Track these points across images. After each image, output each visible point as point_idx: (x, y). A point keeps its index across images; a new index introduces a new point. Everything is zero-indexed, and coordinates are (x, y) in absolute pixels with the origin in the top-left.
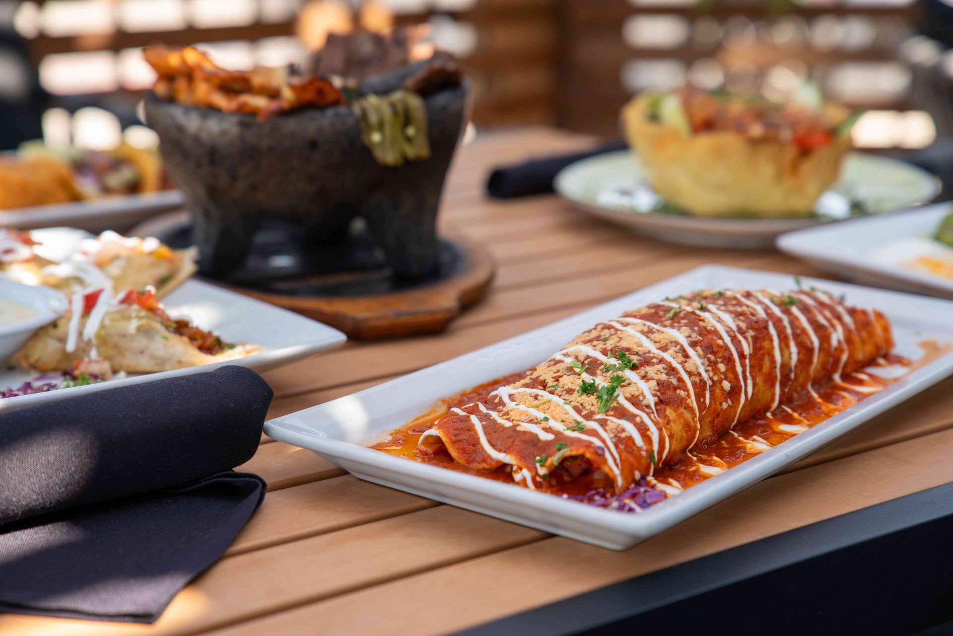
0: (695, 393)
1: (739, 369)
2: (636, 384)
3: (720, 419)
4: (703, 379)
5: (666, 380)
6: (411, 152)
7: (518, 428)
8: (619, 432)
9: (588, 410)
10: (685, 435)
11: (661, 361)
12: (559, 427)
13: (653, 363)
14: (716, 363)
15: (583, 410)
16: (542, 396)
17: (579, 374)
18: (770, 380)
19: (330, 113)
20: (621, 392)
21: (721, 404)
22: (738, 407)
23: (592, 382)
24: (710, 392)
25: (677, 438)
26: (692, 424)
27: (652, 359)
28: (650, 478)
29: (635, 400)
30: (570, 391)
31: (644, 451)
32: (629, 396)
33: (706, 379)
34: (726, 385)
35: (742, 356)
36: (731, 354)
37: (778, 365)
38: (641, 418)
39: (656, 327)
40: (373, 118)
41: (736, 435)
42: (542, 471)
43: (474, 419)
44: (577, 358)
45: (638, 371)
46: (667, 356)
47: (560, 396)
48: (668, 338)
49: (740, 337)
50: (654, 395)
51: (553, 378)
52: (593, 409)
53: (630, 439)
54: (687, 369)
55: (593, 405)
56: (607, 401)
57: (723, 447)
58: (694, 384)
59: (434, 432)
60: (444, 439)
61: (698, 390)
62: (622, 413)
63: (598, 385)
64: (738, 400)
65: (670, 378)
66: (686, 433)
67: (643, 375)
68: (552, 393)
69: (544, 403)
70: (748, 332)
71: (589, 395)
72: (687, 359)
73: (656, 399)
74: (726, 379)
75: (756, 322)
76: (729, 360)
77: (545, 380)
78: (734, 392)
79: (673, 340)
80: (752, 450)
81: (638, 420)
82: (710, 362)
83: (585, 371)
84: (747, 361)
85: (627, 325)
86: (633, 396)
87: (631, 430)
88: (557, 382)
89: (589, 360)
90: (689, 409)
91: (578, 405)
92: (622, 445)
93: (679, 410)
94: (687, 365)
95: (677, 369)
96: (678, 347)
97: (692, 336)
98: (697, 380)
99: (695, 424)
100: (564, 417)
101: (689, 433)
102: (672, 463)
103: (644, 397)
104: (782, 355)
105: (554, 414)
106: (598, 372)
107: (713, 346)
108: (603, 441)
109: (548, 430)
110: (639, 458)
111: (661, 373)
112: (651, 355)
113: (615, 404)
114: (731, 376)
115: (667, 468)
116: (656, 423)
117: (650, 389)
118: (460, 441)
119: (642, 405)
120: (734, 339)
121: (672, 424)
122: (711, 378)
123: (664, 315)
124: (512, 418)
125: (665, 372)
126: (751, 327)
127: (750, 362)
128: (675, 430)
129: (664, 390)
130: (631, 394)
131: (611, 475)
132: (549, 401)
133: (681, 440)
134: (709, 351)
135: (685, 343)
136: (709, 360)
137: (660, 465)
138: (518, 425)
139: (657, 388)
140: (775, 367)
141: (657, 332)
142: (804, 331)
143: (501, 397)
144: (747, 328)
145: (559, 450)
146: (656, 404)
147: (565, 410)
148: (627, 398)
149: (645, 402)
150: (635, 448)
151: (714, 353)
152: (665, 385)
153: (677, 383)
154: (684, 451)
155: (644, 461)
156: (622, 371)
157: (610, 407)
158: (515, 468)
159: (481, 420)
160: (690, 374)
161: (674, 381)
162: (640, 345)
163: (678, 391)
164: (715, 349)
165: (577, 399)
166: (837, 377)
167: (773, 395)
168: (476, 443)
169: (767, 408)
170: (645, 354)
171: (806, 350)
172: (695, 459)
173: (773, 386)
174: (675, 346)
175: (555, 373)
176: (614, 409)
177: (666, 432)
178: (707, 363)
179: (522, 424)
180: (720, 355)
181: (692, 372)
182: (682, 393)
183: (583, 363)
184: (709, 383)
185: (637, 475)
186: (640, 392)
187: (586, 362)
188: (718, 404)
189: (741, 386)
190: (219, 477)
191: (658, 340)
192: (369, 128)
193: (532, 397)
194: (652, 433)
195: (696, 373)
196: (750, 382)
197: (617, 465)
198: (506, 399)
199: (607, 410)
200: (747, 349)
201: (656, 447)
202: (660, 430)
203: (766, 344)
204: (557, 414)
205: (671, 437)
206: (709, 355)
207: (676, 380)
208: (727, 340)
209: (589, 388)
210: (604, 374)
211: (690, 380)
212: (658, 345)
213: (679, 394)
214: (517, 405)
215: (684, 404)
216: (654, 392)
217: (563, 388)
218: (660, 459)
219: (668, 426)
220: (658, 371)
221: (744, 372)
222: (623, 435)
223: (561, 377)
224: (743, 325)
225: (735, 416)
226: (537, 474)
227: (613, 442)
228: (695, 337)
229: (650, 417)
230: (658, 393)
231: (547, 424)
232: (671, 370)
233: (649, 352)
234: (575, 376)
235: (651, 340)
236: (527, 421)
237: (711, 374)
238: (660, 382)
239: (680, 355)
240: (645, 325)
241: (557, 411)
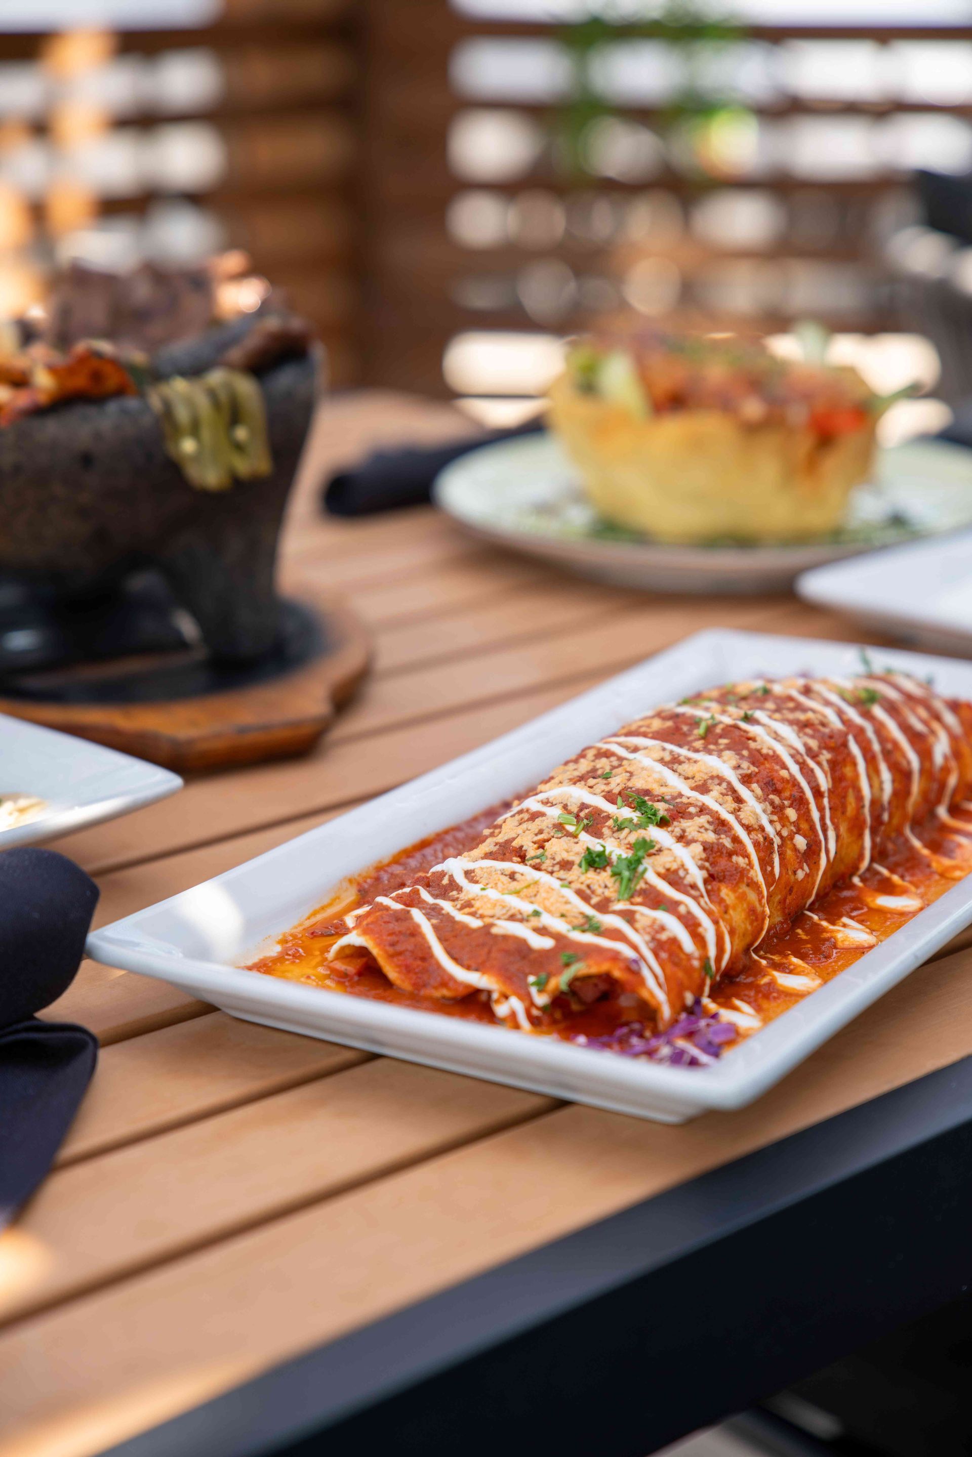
0: (760, 859)
1: (815, 815)
2: (670, 850)
3: (793, 896)
4: (768, 835)
5: (715, 841)
6: (244, 466)
7: (494, 930)
8: (657, 932)
9: (599, 896)
10: (749, 927)
11: (703, 810)
12: (560, 926)
13: (690, 813)
14: (782, 808)
15: (593, 896)
16: (522, 875)
17: (575, 836)
18: (857, 827)
19: (112, 407)
20: (648, 864)
21: (795, 873)
22: (817, 874)
23: (601, 849)
24: (780, 855)
25: (739, 934)
26: (759, 909)
27: (688, 808)
28: (706, 1001)
29: (673, 877)
30: (566, 865)
31: (695, 959)
32: (662, 871)
33: (772, 836)
34: (801, 842)
35: (818, 794)
36: (802, 791)
37: (867, 802)
38: (686, 906)
39: (683, 752)
40: (182, 415)
41: (815, 917)
42: (541, 1000)
43: (417, 915)
44: (565, 807)
45: (670, 829)
46: (709, 800)
47: (552, 873)
48: (705, 771)
49: (811, 764)
50: (701, 868)
51: (535, 843)
52: (607, 893)
53: (674, 942)
54: (744, 821)
55: (606, 887)
56: (630, 880)
57: (801, 939)
58: (756, 844)
59: (355, 939)
60: (375, 951)
61: (762, 854)
62: (656, 900)
63: (611, 853)
64: (817, 863)
65: (720, 838)
66: (751, 923)
67: (678, 834)
68: (537, 868)
69: (528, 886)
70: (822, 754)
71: (598, 871)
72: (741, 805)
73: (704, 874)
74: (798, 833)
75: (831, 737)
76: (800, 802)
77: (522, 847)
78: (812, 853)
79: (715, 774)
80: (847, 943)
81: (682, 909)
82: (774, 807)
83: (583, 829)
84: (826, 801)
85: (635, 750)
86: (668, 870)
87: (676, 928)
88: (541, 850)
89: (587, 811)
90: (753, 885)
91: (584, 887)
92: (665, 951)
93: (739, 888)
94: (742, 815)
95: (728, 823)
96: (724, 785)
97: (742, 766)
98: (761, 838)
99: (762, 909)
100: (565, 908)
101: (755, 924)
102: (734, 973)
103: (686, 870)
104: (871, 786)
105: (547, 903)
106: (606, 831)
107: (775, 781)
108: (635, 948)
109: (542, 931)
110: (689, 970)
111: (706, 830)
112: (684, 800)
113: (642, 885)
114: (804, 826)
115: (726, 981)
116: (709, 913)
117: (693, 858)
118: (400, 954)
119: (685, 886)
120: (803, 766)
121: (731, 912)
122: (779, 834)
123: (691, 731)
124: (480, 912)
125: (711, 828)
126: (825, 746)
127: (829, 802)
128: (736, 922)
129: (714, 858)
130: (664, 867)
131: (653, 1002)
132: (536, 883)
133: (744, 935)
134: (771, 789)
135: (733, 778)
136: (772, 803)
137: (718, 978)
138: (492, 925)
139: (704, 856)
140: (863, 807)
141: (687, 761)
142: (896, 744)
143: (451, 877)
144: (820, 748)
145: (567, 965)
146: (706, 882)
147: (563, 897)
148: (659, 875)
149: (688, 880)
150: (682, 956)
151: (777, 792)
152: (715, 849)
153: (732, 844)
154: (747, 950)
155: (696, 975)
156: (645, 829)
157: (636, 891)
158: (495, 996)
159: (429, 916)
160: (748, 828)
161: (727, 842)
162: (664, 785)
163: (734, 858)
164: (779, 785)
165: (579, 877)
166: (942, 812)
167: (862, 848)
168: (426, 955)
169: (854, 869)
170: (674, 798)
171: (902, 775)
172: (764, 962)
173: (861, 836)
174: (719, 784)
175: (536, 835)
176: (642, 892)
177: (725, 927)
178: (770, 809)
179: (499, 922)
180: (787, 794)
181: (752, 826)
182: (741, 861)
183: (577, 816)
184: (777, 841)
185: (689, 998)
186: (679, 863)
187: (582, 814)
188: (790, 873)
189: (820, 842)
190: (17, 1031)
191: (690, 775)
192: (177, 432)
193: (506, 875)
194: (706, 930)
195: (756, 827)
196: (831, 834)
197: (660, 985)
198: (461, 880)
199: (630, 895)
200: (824, 783)
201: (712, 952)
202: (716, 923)
203: (848, 771)
204: (552, 904)
205: (732, 932)
206: (771, 796)
207: (729, 840)
208: (794, 769)
209: (597, 859)
210: (616, 835)
211: (751, 839)
212: (691, 783)
213: (737, 863)
214: (483, 889)
215: (745, 879)
216: (700, 863)
217: (554, 859)
218: (718, 968)
219: (727, 917)
220: (701, 827)
221: (822, 819)
222: (664, 937)
223: (548, 840)
224: (814, 744)
225: (813, 888)
226: (532, 1004)
227: (650, 949)
228: (747, 767)
229: (699, 904)
230: (707, 864)
231: (539, 921)
232: (721, 825)
233: (680, 795)
234: (569, 838)
235: (680, 775)
236: (506, 917)
237: (779, 827)
238: (707, 846)
239: (729, 798)
240: (664, 749)
241: (552, 900)
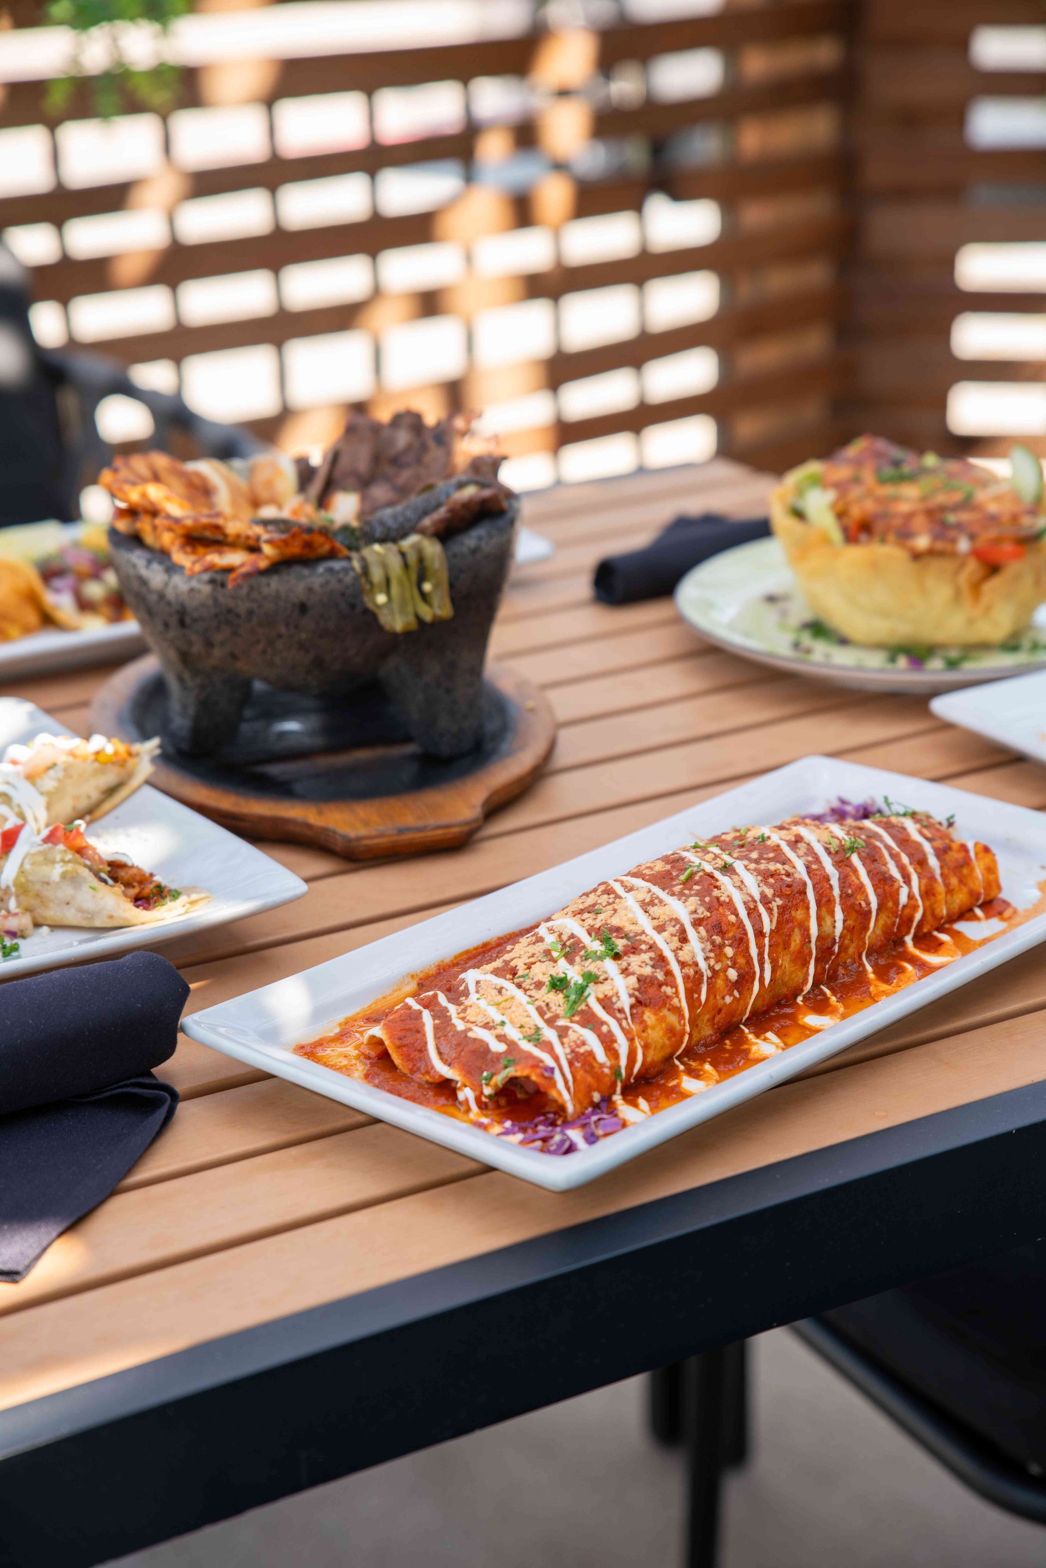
0: (686, 989)
1: (754, 951)
2: (612, 979)
3: (722, 1015)
4: (700, 970)
5: (650, 974)
6: (427, 613)
7: (470, 1034)
8: (578, 1046)
9: (553, 1012)
10: (667, 1042)
11: (652, 947)
12: (513, 1033)
13: (641, 950)
14: (721, 946)
15: (548, 1012)
16: (507, 990)
17: (555, 961)
18: (802, 959)
19: (321, 569)
20: (593, 990)
21: (723, 998)
22: (750, 998)
23: (564, 975)
24: (708, 985)
25: (655, 1048)
26: (678, 1027)
27: (641, 945)
28: (617, 1098)
29: (606, 1003)
30: (539, 985)
31: (607, 1067)
32: (601, 996)
33: (703, 970)
34: (733, 974)
35: (759, 934)
36: (746, 934)
37: (813, 939)
38: (608, 1026)
39: (663, 895)
40: (377, 575)
41: (746, 1031)
42: (488, 1091)
43: (427, 1016)
44: (560, 935)
45: (620, 962)
46: (659, 940)
47: (526, 990)
48: (668, 914)
49: (762, 909)
50: (631, 996)
51: (525, 964)
52: (558, 1012)
53: (591, 1054)
54: (680, 959)
55: (559, 1006)
56: (575, 1002)
57: (725, 1048)
58: (686, 978)
59: (377, 1031)
60: (387, 1043)
61: (690, 985)
62: (589, 1020)
63: (571, 978)
64: (751, 989)
65: (656, 972)
66: (670, 1039)
67: (624, 967)
68: (519, 986)
69: (506, 1001)
70: (775, 901)
71: (558, 992)
72: (684, 945)
73: (633, 1000)
74: (733, 967)
75: (789, 886)
76: (741, 942)
77: (516, 966)
78: (745, 979)
79: (674, 917)
80: (757, 1055)
81: (604, 1029)
82: (713, 946)
83: (564, 956)
84: (767, 940)
85: (630, 889)
86: (606, 996)
87: (594, 1044)
88: (528, 971)
89: (572, 940)
90: (677, 1011)
91: (543, 1005)
92: (578, 1062)
93: (661, 1012)
94: (680, 953)
95: (667, 959)
96: (678, 927)
97: (698, 911)
98: (691, 972)
99: (682, 1028)
100: (524, 1021)
101: (673, 1039)
102: (649, 1076)
103: (618, 997)
104: (820, 925)
105: (513, 1016)
106: (578, 959)
107: (723, 924)
108: (556, 1059)
109: (501, 1038)
110: (598, 1077)
111: (647, 964)
112: (643, 938)
113: (583, 1007)
114: (741, 961)
115: (643, 1082)
116: (626, 1032)
117: (627, 987)
118: (404, 1046)
119: (614, 1009)
120: (752, 912)
121: (649, 1031)
122: (711, 968)
123: (678, 876)
124: (468, 1018)
125: (651, 963)
126: (779, 894)
127: (770, 941)
128: (653, 1038)
129: (645, 988)
130: (604, 993)
131: (560, 1101)
132: (513, 998)
133: (662, 1047)
134: (716, 931)
135: (687, 921)
136: (713, 943)
137: (632, 1081)
138: (470, 1029)
139: (637, 986)
140: (810, 942)
141: (659, 905)
142: (861, 888)
143: (467, 984)
144: (774, 895)
145: (506, 1067)
146: (632, 1007)
147: (527, 1011)
148: (599, 1000)
149: (618, 1005)
150: (595, 1065)
151: (722, 933)
152: (648, 980)
153: (664, 977)
154: (668, 1059)
155: (607, 1079)
156: (602, 961)
157: (577, 1011)
158: (459, 1085)
159: (434, 1017)
160: (683, 965)
161: (660, 976)
162: (634, 923)
163: (664, 988)
164: (724, 928)
165: (543, 996)
166: (909, 939)
167: (807, 974)
168: (423, 1049)
169: (797, 991)
170: (637, 934)
171: (857, 915)
172: (682, 1067)
173: (805, 964)
174: (674, 926)
175: (529, 958)
176: (582, 1012)
177: (640, 1043)
178: (709, 947)
179: (475, 1028)
180: (730, 935)
181: (686, 962)
182: (668, 990)
183: (564, 945)
184: (707, 973)
185: (596, 1097)
186: (615, 991)
187: (568, 943)
188: (718, 997)
189: (754, 973)
190: (127, 1086)
191: (657, 916)
192: (372, 589)
193: (497, 989)
194: (620, 1045)
195: (690, 963)
196: (768, 967)
197: (568, 1089)
198: (472, 988)
199: (572, 1014)
200: (767, 927)
201: (623, 1062)
202: (631, 1040)
203: (799, 915)
204: (516, 1017)
205: (646, 1047)
206: (714, 937)
207: (662, 973)
208: (743, 913)
209: (558, 983)
210: (582, 963)
211: (682, 972)
212: (656, 923)
213: (665, 992)
214: (478, 999)
215: (668, 1006)
216: (631, 992)
217: (533, 979)
218: (629, 1073)
219: (644, 1035)
220: (642, 962)
221: (761, 955)
222: (582, 1050)
223: (534, 963)
224: (769, 892)
225: (746, 1008)
226: (482, 1093)
227: (567, 1059)
228: (702, 912)
229: (621, 1025)
230: (637, 993)
231: (503, 1030)
232: (660, 960)
233: (643, 932)
234: (550, 962)
235: (650, 915)
236: (482, 1024)
237: (712, 962)
238: (641, 978)
239: (676, 939)
240: (650, 891)
241: (517, 1014)
